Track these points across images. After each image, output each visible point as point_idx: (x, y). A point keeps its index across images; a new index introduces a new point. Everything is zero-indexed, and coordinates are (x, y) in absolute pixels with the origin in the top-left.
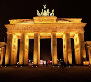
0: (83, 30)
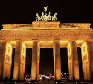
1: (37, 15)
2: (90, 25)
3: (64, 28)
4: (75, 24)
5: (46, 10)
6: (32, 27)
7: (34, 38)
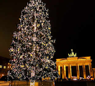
1: (69, 54)
2: (90, 57)
3: (79, 60)
4: (84, 57)
5: (72, 51)
6: (67, 60)
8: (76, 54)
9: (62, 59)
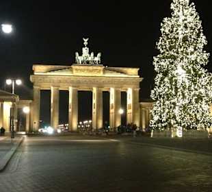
0: (138, 86)
4: (121, 69)
5: (86, 43)
6: (72, 71)
7: (74, 85)
8: (99, 55)
9: (53, 67)
